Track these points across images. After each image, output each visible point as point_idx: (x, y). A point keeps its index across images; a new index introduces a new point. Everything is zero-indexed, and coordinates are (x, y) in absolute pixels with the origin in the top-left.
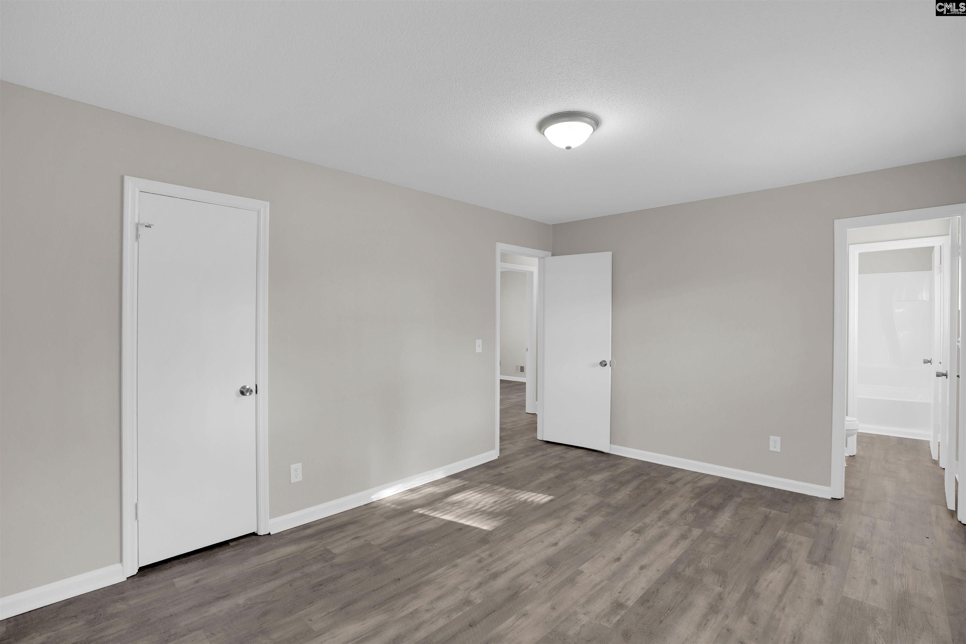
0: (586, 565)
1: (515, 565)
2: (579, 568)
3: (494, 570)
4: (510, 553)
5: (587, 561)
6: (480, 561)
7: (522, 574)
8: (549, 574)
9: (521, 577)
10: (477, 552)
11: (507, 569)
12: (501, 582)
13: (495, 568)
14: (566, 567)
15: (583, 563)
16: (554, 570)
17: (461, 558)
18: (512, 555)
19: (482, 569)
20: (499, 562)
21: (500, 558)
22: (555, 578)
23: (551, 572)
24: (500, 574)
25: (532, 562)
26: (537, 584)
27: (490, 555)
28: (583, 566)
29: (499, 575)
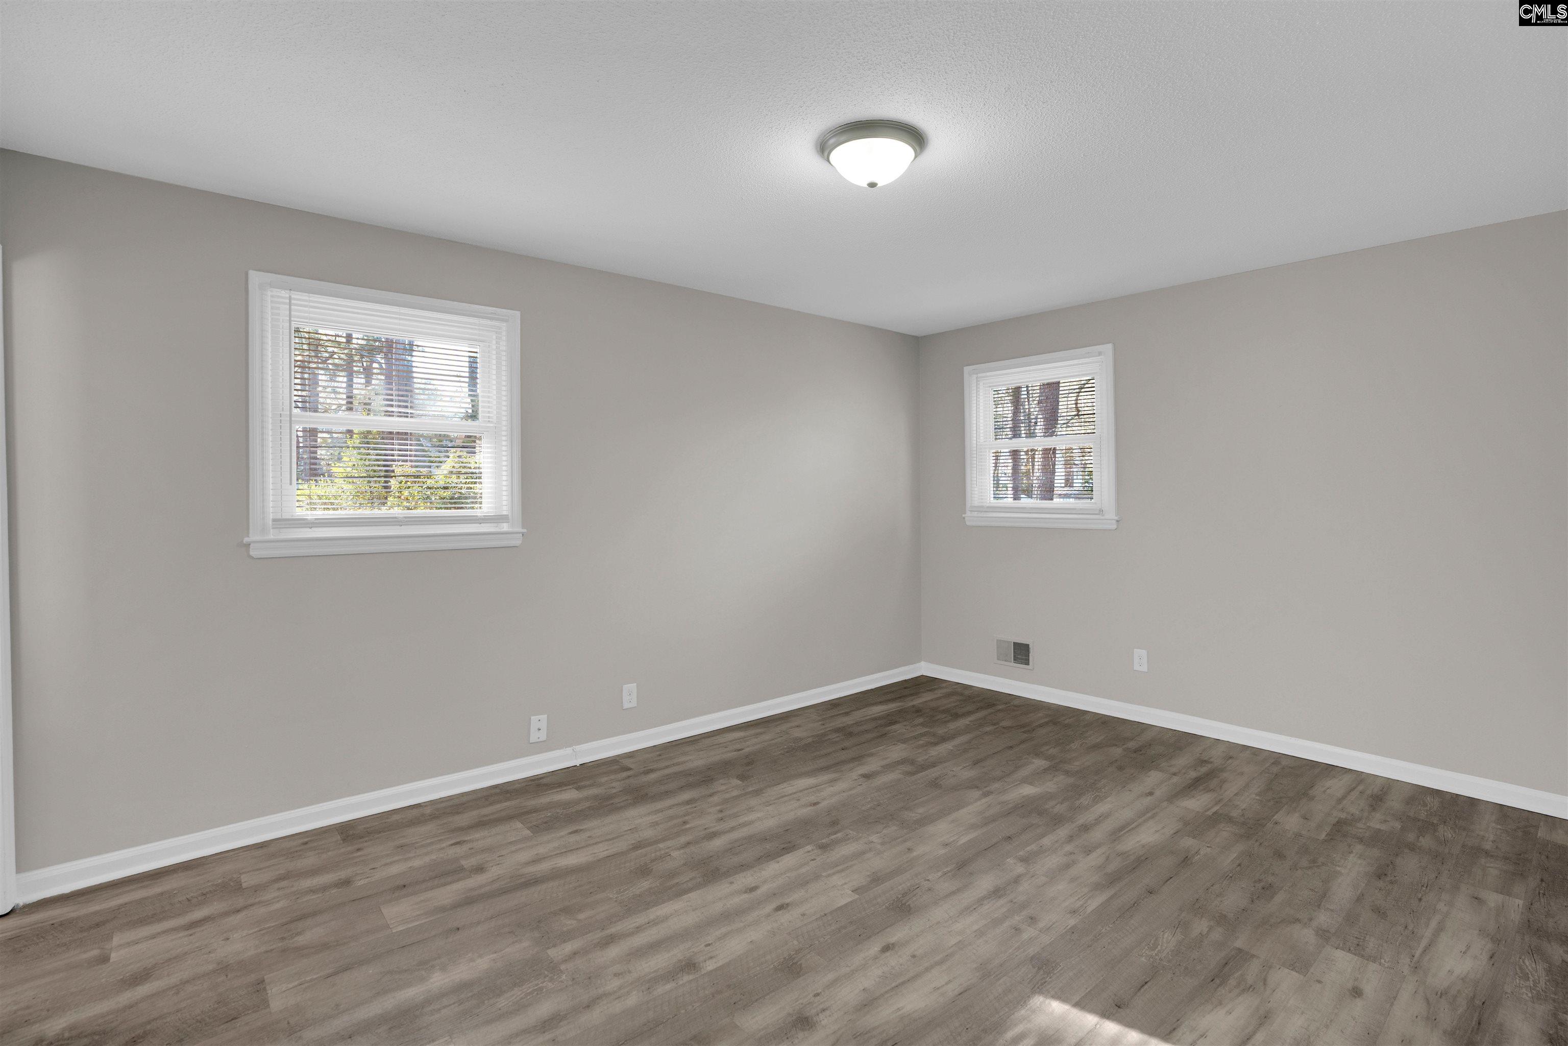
0: (842, 902)
1: (968, 910)
2: (857, 896)
3: (1002, 901)
4: (980, 933)
5: (836, 910)
6: (1033, 920)
7: (953, 893)
8: (910, 890)
9: (955, 888)
10: (1046, 939)
11: (981, 901)
12: (985, 883)
13: (998, 907)
14: (879, 900)
15: (846, 905)
16: (899, 896)
17: (1071, 928)
18: (976, 927)
19: (1023, 906)
20: (996, 916)
21: (996, 922)
22: (901, 885)
23: (905, 894)
24: (989, 895)
25: (938, 913)
26: (930, 877)
27: (1017, 930)
28: (849, 900)
29: (990, 893)
